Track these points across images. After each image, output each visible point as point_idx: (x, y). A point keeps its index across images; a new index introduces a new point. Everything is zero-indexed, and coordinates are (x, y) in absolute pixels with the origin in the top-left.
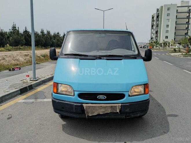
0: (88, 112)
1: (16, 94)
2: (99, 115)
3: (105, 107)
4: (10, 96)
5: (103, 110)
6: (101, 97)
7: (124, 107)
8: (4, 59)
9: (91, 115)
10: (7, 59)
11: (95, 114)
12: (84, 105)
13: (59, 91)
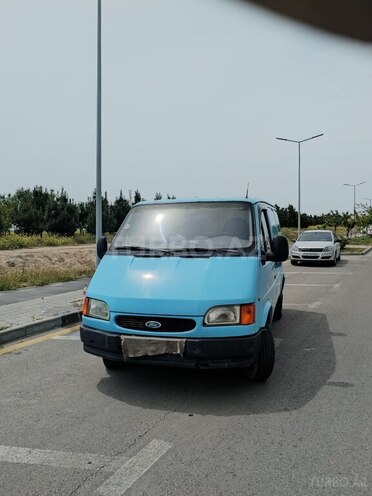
0: (126, 351)
1: (53, 324)
2: (146, 357)
3: (157, 343)
4: (41, 328)
5: (153, 348)
6: (152, 324)
7: (190, 344)
8: (62, 260)
9: (131, 356)
10: (67, 260)
11: (139, 354)
12: (122, 337)
13: (90, 312)
